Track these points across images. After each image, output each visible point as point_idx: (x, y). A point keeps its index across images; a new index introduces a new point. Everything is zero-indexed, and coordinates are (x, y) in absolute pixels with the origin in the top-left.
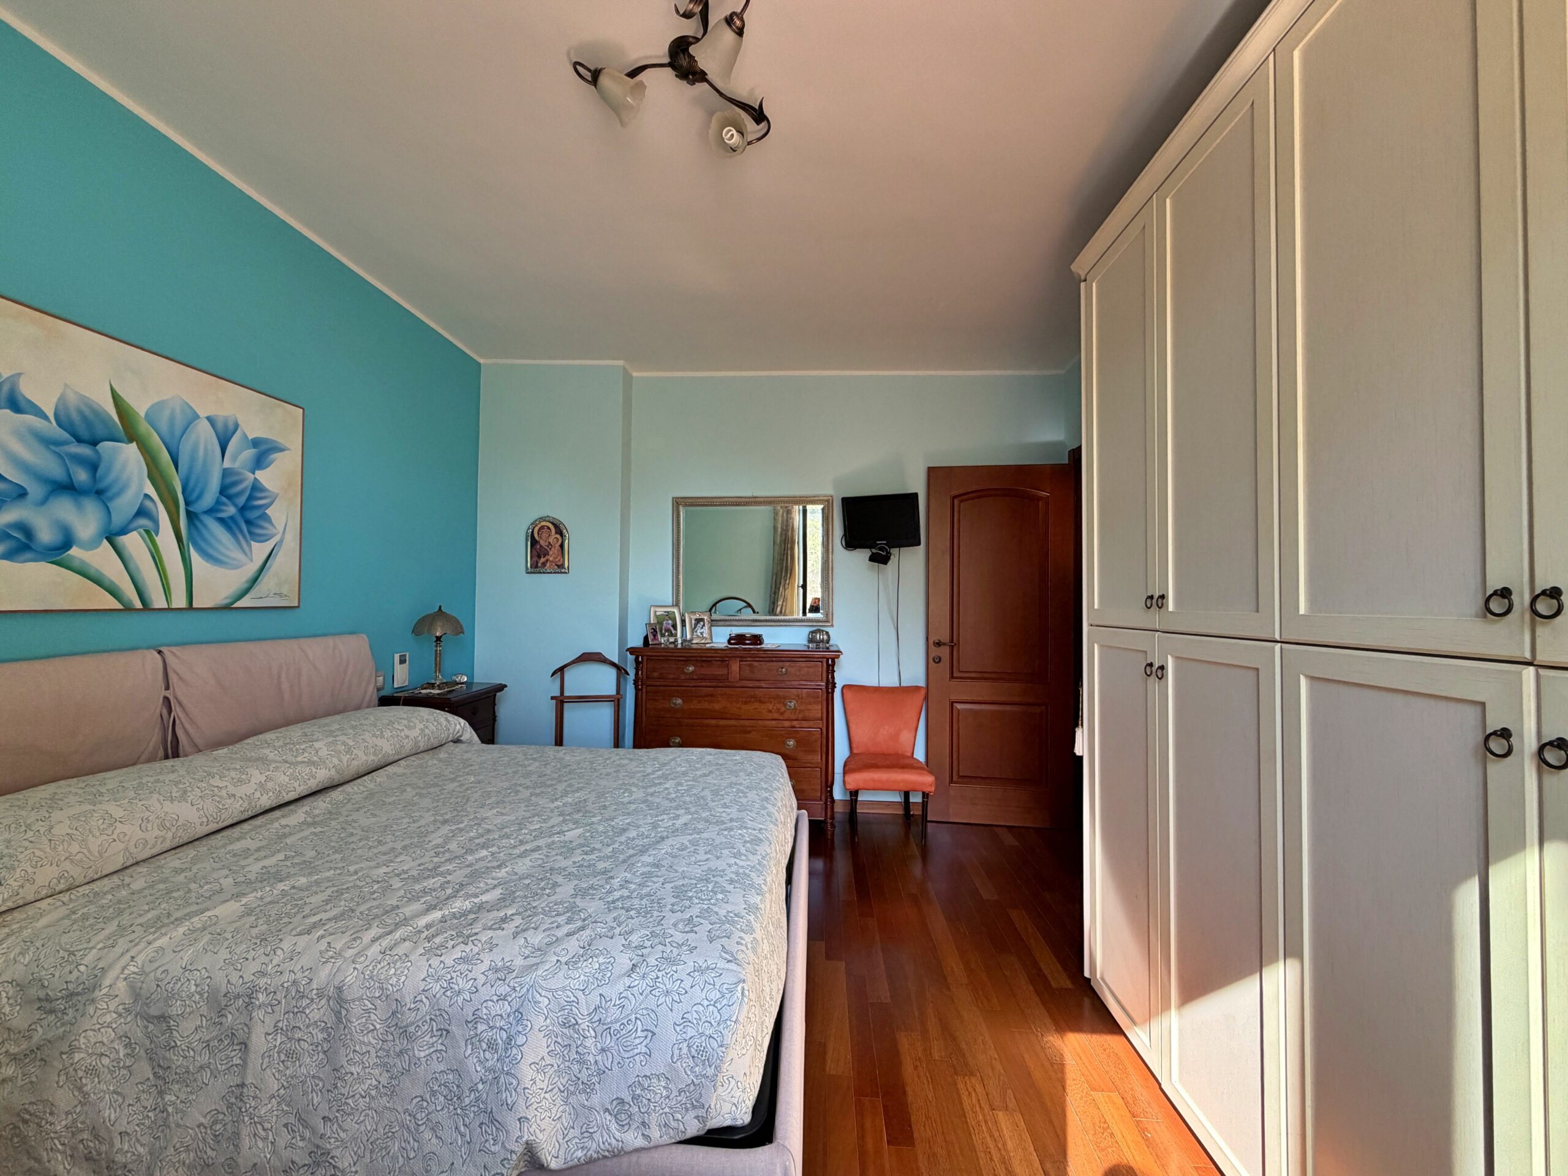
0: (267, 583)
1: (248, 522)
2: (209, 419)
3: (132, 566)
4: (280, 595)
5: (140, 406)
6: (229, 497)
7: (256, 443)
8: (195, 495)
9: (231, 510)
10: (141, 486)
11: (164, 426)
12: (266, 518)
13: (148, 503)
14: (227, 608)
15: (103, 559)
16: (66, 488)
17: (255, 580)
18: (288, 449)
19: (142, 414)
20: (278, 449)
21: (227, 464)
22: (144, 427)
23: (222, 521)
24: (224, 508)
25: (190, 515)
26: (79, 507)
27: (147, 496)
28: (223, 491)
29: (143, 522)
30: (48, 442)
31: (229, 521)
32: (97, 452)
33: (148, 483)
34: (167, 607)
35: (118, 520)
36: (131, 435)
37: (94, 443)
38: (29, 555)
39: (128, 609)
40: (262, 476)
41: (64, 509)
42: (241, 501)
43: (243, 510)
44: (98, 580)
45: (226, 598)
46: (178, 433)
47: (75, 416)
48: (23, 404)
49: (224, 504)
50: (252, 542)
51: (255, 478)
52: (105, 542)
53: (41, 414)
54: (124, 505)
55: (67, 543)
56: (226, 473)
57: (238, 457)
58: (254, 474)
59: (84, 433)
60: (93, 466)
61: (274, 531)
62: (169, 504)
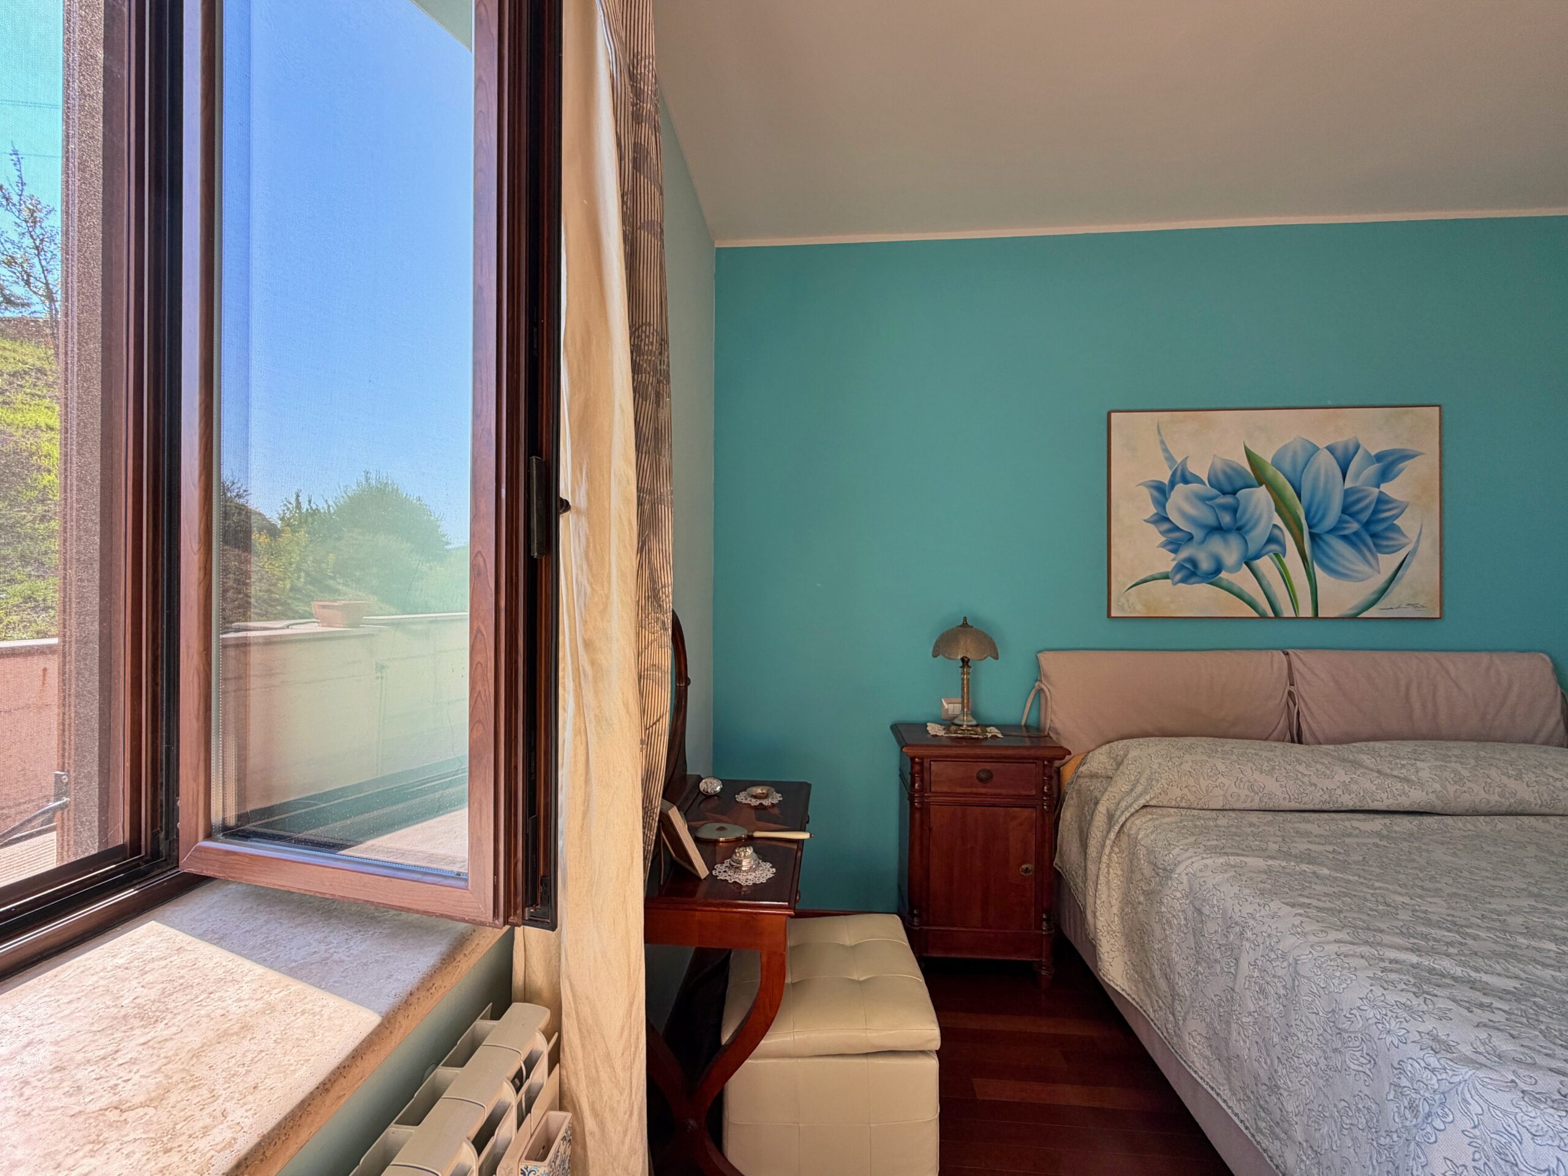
0: (1399, 594)
1: (1374, 536)
2: (1330, 449)
3: (1264, 583)
4: (1415, 606)
5: (1267, 455)
6: (1351, 515)
7: (1379, 458)
8: (1315, 521)
9: (1355, 526)
10: (1270, 518)
11: (1287, 466)
12: (1396, 529)
13: (1277, 532)
14: (1354, 617)
15: (1243, 579)
16: (1217, 529)
17: (1383, 592)
18: (1421, 454)
19: (1269, 461)
20: (1405, 456)
21: (1348, 484)
22: (1271, 471)
23: (1345, 538)
24: (1349, 525)
25: (1313, 536)
26: (1226, 541)
27: (1275, 526)
28: (1345, 510)
29: (1274, 547)
30: (1205, 499)
31: (1354, 539)
32: (1236, 498)
33: (1276, 514)
34: (1294, 616)
35: (1253, 548)
36: (1261, 478)
37: (1234, 493)
38: (1194, 579)
39: (1263, 617)
40: (1386, 488)
41: (1216, 545)
42: (1365, 516)
43: (1366, 525)
44: (1240, 596)
45: (1351, 609)
46: (1299, 469)
47: (1221, 476)
48: (1189, 477)
49: (1348, 522)
50: (1379, 555)
51: (1381, 492)
52: (1244, 566)
53: (1199, 481)
54: (1258, 536)
55: (1218, 570)
56: (1347, 493)
57: (1361, 475)
58: (1378, 487)
59: (1227, 487)
60: (1234, 510)
61: (1407, 541)
62: (1296, 530)
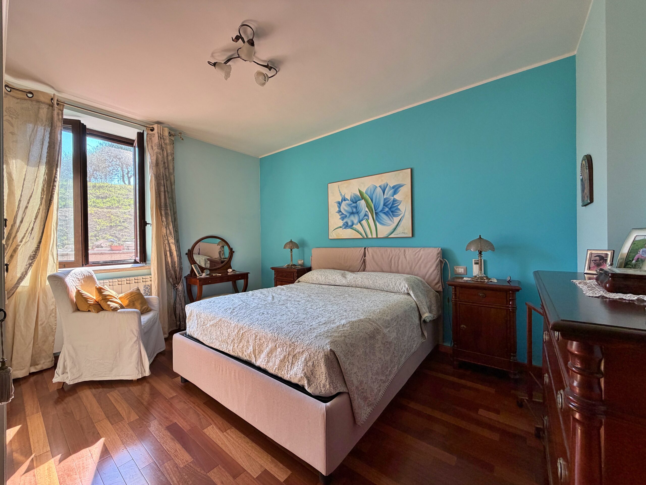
0: (399, 229)
1: (392, 212)
2: (380, 187)
3: (364, 228)
4: (404, 233)
5: (364, 191)
6: (386, 206)
7: (393, 187)
8: (377, 208)
9: (387, 209)
10: (365, 209)
11: (369, 193)
12: (398, 209)
13: (367, 213)
14: (387, 238)
15: (358, 227)
16: (352, 213)
17: (395, 229)
18: (405, 185)
19: (364, 192)
20: (400, 186)
21: (385, 197)
22: (365, 195)
23: (384, 213)
24: (385, 209)
25: (376, 213)
26: (354, 216)
27: (366, 211)
28: (384, 205)
29: (366, 217)
30: (349, 205)
31: (387, 213)
32: (357, 204)
33: (366, 208)
34: (371, 237)
35: (361, 218)
36: (363, 198)
37: (356, 202)
38: (347, 228)
39: (364, 238)
40: (396, 197)
41: (352, 218)
42: (390, 206)
43: (390, 209)
44: (358, 232)
45: (386, 235)
46: (372, 194)
47: (353, 198)
48: (346, 199)
50: (394, 218)
51: (394, 198)
52: (359, 223)
53: (348, 200)
54: (362, 214)
55: (353, 225)
56: (385, 199)
57: (389, 192)
59: (354, 201)
60: (356, 207)
61: (401, 213)
62: (371, 212)
